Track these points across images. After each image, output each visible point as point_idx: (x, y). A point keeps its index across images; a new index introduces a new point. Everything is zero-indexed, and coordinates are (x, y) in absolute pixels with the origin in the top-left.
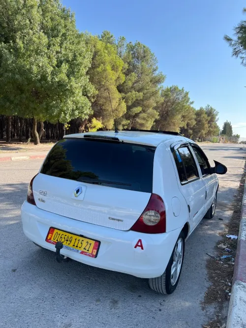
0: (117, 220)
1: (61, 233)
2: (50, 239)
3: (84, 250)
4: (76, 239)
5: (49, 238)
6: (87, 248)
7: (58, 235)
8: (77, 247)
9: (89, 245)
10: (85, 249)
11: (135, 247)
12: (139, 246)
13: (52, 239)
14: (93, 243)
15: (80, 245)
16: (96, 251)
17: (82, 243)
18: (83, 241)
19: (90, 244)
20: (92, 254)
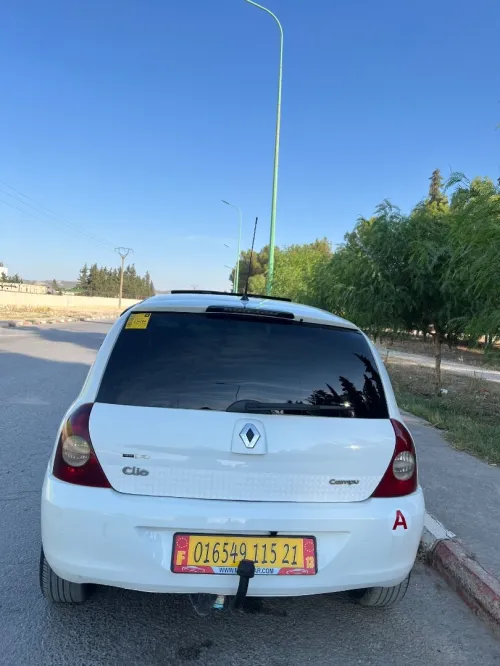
0: (345, 482)
1: (212, 541)
2: (185, 563)
3: (286, 565)
4: (256, 546)
5: (179, 562)
6: (290, 558)
7: (205, 549)
8: (265, 562)
9: (292, 551)
10: (287, 562)
11: (395, 528)
12: (401, 524)
13: (191, 562)
14: (299, 543)
15: (270, 557)
16: (312, 559)
17: (273, 551)
18: (274, 545)
19: (295, 548)
20: (305, 567)
